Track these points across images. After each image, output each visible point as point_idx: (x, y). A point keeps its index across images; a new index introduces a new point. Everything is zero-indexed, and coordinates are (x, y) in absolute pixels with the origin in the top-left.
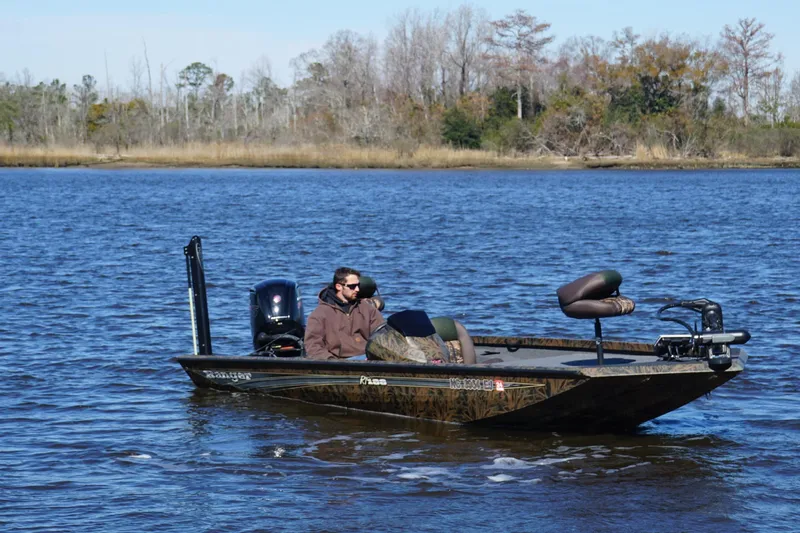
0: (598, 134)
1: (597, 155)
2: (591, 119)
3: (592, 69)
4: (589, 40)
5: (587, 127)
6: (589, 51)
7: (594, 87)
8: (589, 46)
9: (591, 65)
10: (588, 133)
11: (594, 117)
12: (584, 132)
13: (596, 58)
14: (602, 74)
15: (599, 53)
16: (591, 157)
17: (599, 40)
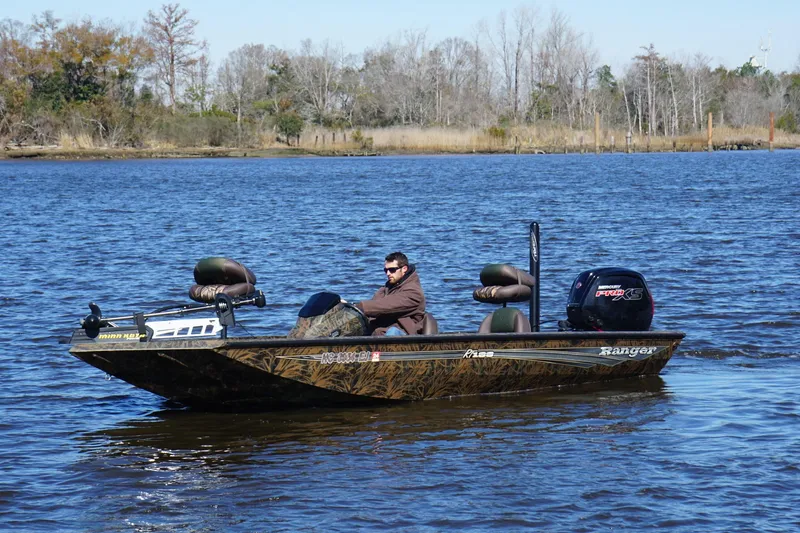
0: (19, 122)
1: (19, 145)
2: (12, 107)
3: (11, 54)
4: (6, 23)
5: (8, 115)
6: (8, 34)
7: (14, 72)
8: (6, 29)
9: (10, 49)
10: (10, 121)
11: (15, 105)
12: (4, 120)
13: (15, 43)
14: (22, 60)
15: (18, 37)
16: (14, 148)
17: (18, 23)
